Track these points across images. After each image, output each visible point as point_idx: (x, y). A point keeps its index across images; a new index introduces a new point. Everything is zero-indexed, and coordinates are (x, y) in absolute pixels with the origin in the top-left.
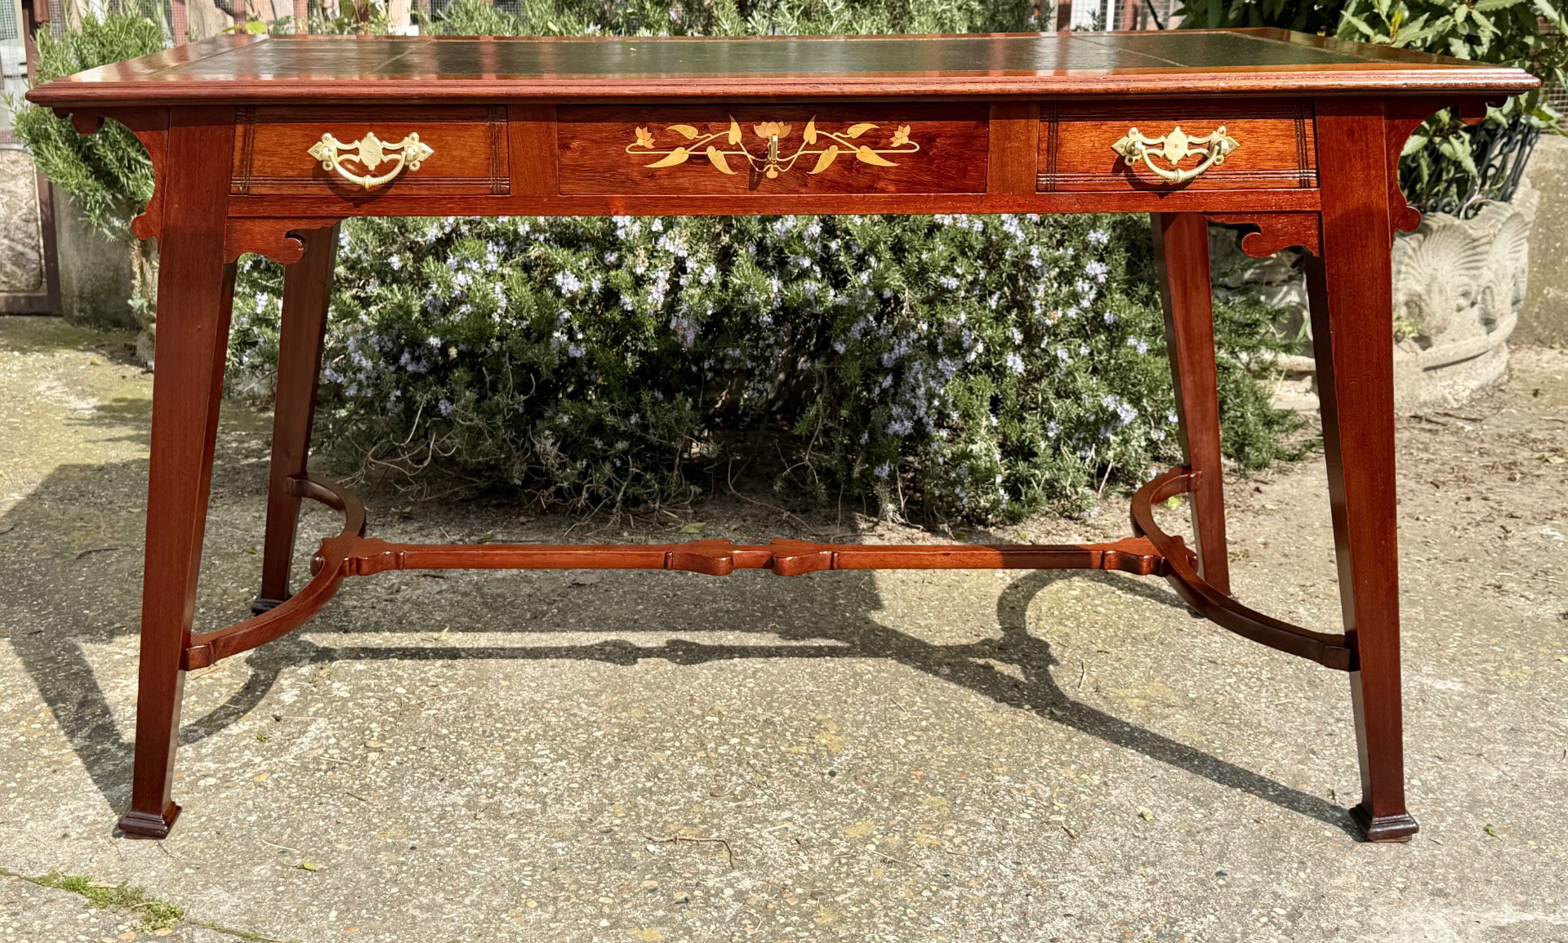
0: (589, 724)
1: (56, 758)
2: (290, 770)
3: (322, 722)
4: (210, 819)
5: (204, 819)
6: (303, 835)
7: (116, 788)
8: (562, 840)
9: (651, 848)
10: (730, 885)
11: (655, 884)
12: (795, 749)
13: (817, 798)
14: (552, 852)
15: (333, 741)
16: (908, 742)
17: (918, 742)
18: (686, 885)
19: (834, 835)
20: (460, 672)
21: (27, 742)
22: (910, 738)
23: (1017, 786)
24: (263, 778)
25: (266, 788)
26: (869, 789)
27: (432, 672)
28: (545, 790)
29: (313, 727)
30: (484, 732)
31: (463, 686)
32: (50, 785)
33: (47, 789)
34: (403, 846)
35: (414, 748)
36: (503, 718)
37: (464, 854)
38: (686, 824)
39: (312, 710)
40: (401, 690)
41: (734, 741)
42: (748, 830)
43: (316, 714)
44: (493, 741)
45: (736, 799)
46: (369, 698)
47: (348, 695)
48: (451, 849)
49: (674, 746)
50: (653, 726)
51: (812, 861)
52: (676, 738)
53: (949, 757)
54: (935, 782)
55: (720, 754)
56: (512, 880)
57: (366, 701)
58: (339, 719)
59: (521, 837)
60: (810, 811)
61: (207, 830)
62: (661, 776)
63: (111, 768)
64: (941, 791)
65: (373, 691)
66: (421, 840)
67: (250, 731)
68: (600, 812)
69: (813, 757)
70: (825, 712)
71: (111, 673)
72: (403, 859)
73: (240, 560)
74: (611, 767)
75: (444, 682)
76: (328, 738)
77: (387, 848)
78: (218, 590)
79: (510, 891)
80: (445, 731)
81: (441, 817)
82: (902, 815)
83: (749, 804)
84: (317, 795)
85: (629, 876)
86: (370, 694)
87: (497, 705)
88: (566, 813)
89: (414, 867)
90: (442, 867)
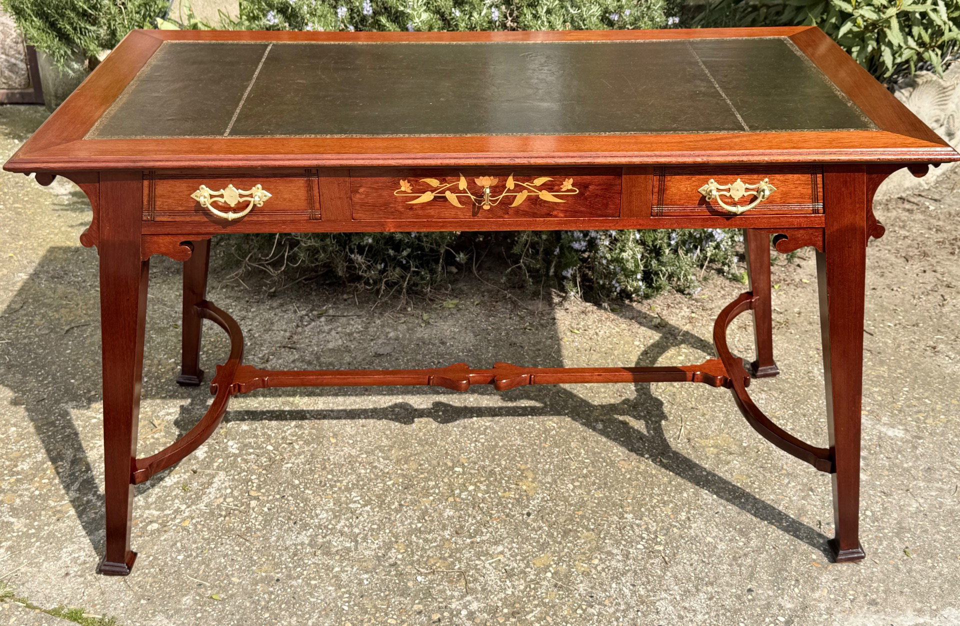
0: (385, 474)
1: (59, 508)
2: (203, 516)
3: (222, 474)
4: (155, 559)
5: (151, 558)
6: (212, 570)
7: (97, 533)
8: (367, 572)
9: (419, 578)
10: (465, 607)
11: (421, 607)
12: (507, 494)
13: (519, 534)
14: (360, 583)
15: (229, 491)
16: (575, 487)
17: (580, 487)
18: (439, 608)
19: (528, 566)
20: (306, 432)
21: (40, 495)
22: (577, 484)
23: (637, 522)
24: (186, 523)
25: (188, 531)
26: (550, 527)
27: (289, 432)
28: (357, 531)
29: (216, 480)
30: (321, 482)
31: (307, 443)
32: (56, 531)
33: (54, 535)
34: (272, 578)
35: (278, 496)
36: (332, 470)
37: (309, 585)
38: (440, 558)
39: (216, 464)
40: (270, 448)
41: (471, 488)
42: (477, 562)
43: (219, 468)
44: (326, 490)
45: (470, 537)
46: (251, 454)
47: (237, 452)
48: (300, 581)
49: (434, 493)
50: (422, 476)
51: (514, 587)
52: (436, 486)
53: (598, 498)
54: (589, 520)
55: (462, 499)
56: (337, 606)
57: (249, 457)
58: (232, 472)
59: (343, 571)
60: (514, 545)
61: (153, 567)
62: (426, 518)
63: (94, 516)
64: (592, 527)
65: (253, 448)
66: (283, 573)
67: (178, 483)
68: (390, 549)
69: (518, 500)
70: (526, 463)
71: (90, 435)
72: (271, 589)
73: (169, 334)
74: (397, 511)
75: (297, 440)
76: (226, 488)
77: (263, 580)
78: (156, 362)
79: (336, 615)
80: (297, 482)
81: (295, 555)
82: (569, 548)
83: (478, 540)
84: (220, 537)
85: (406, 602)
86: (251, 451)
87: (329, 459)
88: (370, 549)
89: (278, 596)
90: (296, 596)
